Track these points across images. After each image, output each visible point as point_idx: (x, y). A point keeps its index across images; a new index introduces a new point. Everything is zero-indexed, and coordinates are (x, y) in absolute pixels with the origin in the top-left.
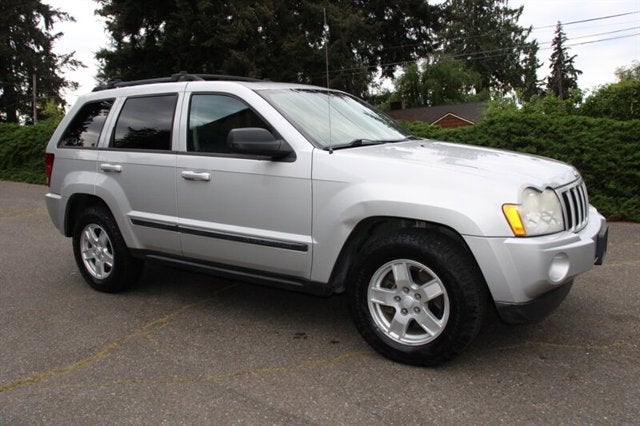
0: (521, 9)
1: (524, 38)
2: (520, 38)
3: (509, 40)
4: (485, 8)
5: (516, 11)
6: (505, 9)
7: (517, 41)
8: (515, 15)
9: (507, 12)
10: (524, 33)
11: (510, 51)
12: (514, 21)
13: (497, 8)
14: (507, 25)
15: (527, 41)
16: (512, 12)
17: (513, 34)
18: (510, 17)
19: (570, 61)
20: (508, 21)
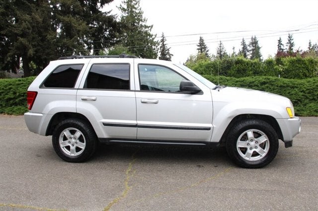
0: (152, 26)
1: (153, 39)
2: (151, 39)
3: (147, 39)
4: (136, 24)
5: (150, 27)
6: (145, 25)
8: (150, 28)
9: (146, 27)
10: (153, 37)
12: (149, 31)
13: (141, 25)
14: (146, 32)
15: (155, 40)
16: (148, 27)
17: (148, 37)
18: (147, 29)
19: (168, 50)
20: (147, 31)
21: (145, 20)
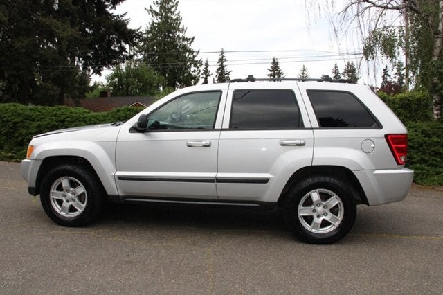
0: (193, 38)
1: (194, 57)
2: (192, 56)
3: (185, 57)
4: (171, 35)
5: (190, 39)
6: (184, 37)
7: (190, 58)
8: (189, 42)
9: (184, 39)
10: (195, 54)
11: (185, 64)
12: (188, 45)
13: (178, 36)
14: (184, 47)
15: (196, 59)
16: (187, 40)
17: (187, 54)
18: (186, 42)
19: (228, 74)
20: (185, 45)
21: (183, 30)
